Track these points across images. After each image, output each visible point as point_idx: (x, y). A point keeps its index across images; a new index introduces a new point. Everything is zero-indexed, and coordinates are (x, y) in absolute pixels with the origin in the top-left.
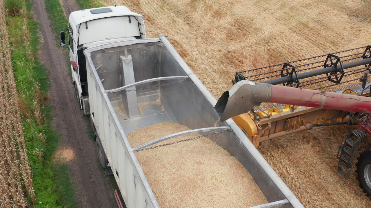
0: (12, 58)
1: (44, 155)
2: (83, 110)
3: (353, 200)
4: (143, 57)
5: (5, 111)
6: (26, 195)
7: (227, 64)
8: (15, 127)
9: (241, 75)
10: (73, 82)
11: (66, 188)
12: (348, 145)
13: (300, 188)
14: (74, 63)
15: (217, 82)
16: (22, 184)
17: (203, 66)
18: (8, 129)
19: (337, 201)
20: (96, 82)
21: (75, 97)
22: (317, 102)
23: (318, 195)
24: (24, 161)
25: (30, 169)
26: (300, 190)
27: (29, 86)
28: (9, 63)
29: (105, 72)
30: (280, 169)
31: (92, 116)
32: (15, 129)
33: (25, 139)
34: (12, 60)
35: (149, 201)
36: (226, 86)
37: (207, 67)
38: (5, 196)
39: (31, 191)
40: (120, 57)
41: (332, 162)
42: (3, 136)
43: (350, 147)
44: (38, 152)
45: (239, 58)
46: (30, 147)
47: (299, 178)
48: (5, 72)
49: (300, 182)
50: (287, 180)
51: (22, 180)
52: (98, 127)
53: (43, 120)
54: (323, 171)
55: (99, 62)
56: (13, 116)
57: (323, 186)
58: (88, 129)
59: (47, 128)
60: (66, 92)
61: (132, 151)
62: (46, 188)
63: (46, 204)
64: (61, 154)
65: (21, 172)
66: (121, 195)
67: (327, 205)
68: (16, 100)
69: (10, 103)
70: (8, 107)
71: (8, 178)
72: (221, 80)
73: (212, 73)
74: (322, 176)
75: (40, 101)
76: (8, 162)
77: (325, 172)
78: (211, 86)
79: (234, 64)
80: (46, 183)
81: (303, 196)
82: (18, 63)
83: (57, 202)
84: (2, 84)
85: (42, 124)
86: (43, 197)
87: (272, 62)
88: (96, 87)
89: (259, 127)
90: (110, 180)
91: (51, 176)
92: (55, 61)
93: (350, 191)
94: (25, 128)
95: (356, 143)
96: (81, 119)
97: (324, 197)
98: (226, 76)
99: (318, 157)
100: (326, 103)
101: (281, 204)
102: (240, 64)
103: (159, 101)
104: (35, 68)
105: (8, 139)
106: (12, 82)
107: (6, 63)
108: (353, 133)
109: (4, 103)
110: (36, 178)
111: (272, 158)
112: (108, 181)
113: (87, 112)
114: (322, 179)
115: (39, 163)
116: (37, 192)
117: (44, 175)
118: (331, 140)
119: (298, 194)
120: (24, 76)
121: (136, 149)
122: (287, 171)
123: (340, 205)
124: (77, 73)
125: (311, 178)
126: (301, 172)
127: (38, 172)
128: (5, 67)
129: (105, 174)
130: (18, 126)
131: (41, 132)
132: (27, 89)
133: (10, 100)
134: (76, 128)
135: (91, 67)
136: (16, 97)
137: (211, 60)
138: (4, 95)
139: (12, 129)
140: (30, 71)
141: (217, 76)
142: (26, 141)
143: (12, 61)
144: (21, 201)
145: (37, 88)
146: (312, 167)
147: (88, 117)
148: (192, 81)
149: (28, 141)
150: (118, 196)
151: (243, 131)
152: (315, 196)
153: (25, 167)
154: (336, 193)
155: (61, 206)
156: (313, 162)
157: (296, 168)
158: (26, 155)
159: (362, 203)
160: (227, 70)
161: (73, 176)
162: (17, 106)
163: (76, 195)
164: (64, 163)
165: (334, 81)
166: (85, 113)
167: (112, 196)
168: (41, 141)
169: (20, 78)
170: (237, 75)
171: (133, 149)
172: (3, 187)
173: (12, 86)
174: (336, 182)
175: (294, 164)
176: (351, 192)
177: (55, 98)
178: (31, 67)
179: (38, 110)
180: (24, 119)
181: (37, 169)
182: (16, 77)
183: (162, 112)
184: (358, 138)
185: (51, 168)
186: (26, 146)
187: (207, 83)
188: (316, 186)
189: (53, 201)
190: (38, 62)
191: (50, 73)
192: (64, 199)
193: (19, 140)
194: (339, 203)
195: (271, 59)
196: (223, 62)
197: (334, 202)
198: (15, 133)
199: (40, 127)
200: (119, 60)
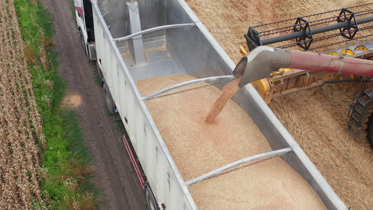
0: (15, 3)
1: (52, 101)
2: (89, 55)
3: (352, 147)
4: (149, 3)
5: (12, 58)
6: (37, 141)
7: (231, 8)
8: (23, 74)
9: (254, 30)
10: (78, 27)
11: (75, 134)
12: (359, 104)
13: (301, 134)
14: (79, 9)
15: (221, 27)
16: (32, 131)
17: (207, 10)
18: (15, 76)
19: (337, 148)
20: (103, 30)
21: (80, 42)
22: (335, 68)
23: (319, 141)
24: (33, 108)
25: (39, 116)
26: (301, 136)
27: (34, 32)
28: (12, 9)
29: (112, 18)
30: (282, 115)
31: (99, 62)
32: (22, 76)
33: (32, 86)
34: (15, 5)
35: (159, 148)
36: (230, 31)
37: (211, 12)
38: (17, 144)
39: (42, 137)
40: (126, 4)
41: (333, 109)
42: (11, 83)
43: (362, 106)
44: (46, 99)
45: (243, 2)
46: (38, 94)
47: (301, 124)
48: (9, 18)
49: (302, 128)
50: (289, 126)
51: (33, 127)
52: (105, 73)
53: (50, 66)
54: (325, 118)
55: (105, 9)
56: (19, 63)
57: (323, 133)
58: (95, 75)
59: (53, 74)
60: (71, 37)
61: (143, 100)
62: (56, 134)
63: (57, 149)
64: (69, 100)
65: (31, 119)
66: (130, 141)
67: (327, 151)
68: (21, 46)
69: (16, 50)
70: (14, 54)
71: (19, 125)
72: (225, 24)
73: (216, 17)
74: (323, 122)
75: (46, 47)
76: (18, 110)
77: (326, 119)
78: (216, 30)
79: (238, 8)
80: (56, 129)
81: (304, 142)
82: (22, 8)
83: (67, 148)
84: (6, 30)
85: (49, 70)
86: (54, 143)
87: (276, 7)
88: (104, 34)
89: (272, 85)
90: (118, 126)
91: (60, 122)
92: (58, 6)
93: (349, 138)
94: (32, 75)
95: (368, 103)
96: (87, 65)
97: (324, 143)
98: (230, 21)
99: (319, 104)
100: (343, 69)
101: (285, 152)
102: (244, 8)
103: (164, 46)
104: (39, 13)
105: (16, 86)
106: (17, 29)
107: (10, 9)
108: (366, 92)
109: (10, 50)
110: (45, 125)
111: (275, 104)
112: (116, 126)
113: (93, 57)
114: (323, 125)
115: (47, 109)
116: (47, 138)
117: (53, 121)
118: (333, 87)
119: (300, 140)
120: (28, 22)
121: (146, 98)
122: (290, 117)
123: (340, 151)
124: (82, 18)
125: (312, 124)
126: (302, 118)
127: (47, 118)
128: (9, 12)
129: (112, 119)
130: (26, 73)
131: (49, 78)
132: (31, 35)
133: (15, 46)
134: (83, 74)
135: (98, 14)
136: (21, 44)
137: (215, 4)
138: (9, 42)
139: (20, 76)
140: (34, 16)
141: (220, 20)
142: (34, 87)
143: (16, 7)
144: (33, 148)
145: (42, 34)
146: (314, 113)
147: (94, 63)
148: (199, 29)
149: (36, 88)
150: (126, 141)
151: (255, 87)
152: (316, 141)
153: (35, 114)
154: (336, 139)
155: (71, 151)
156: (315, 109)
157: (298, 114)
158: (34, 102)
159: (361, 150)
160: (231, 14)
161: (81, 121)
162: (23, 52)
163: (85, 141)
164: (72, 110)
165: (347, 37)
166: (91, 59)
167: (120, 141)
168: (49, 87)
169: (25, 24)
170: (250, 30)
171: (143, 98)
172: (14, 134)
173: (17, 32)
174: (336, 129)
175: (296, 110)
176: (351, 138)
177: (60, 43)
178: (35, 12)
179: (44, 56)
180: (31, 66)
181: (46, 115)
182: (20, 23)
183: (168, 58)
184: (371, 98)
185: (59, 114)
186: (34, 93)
187: (212, 27)
188: (317, 132)
189: (63, 147)
190: (41, 6)
191: (54, 18)
192: (74, 144)
193: (27, 87)
194: (338, 149)
195: (275, 3)
196: (227, 6)
197: (334, 148)
198: (23, 80)
199: (47, 74)
200: (125, 6)
